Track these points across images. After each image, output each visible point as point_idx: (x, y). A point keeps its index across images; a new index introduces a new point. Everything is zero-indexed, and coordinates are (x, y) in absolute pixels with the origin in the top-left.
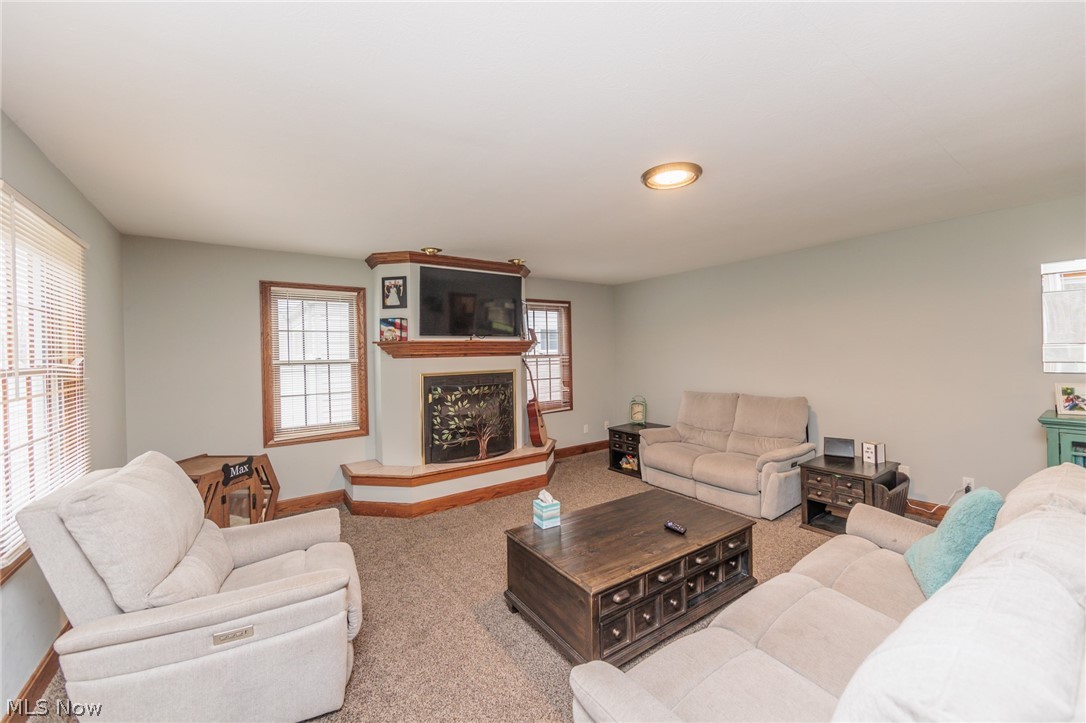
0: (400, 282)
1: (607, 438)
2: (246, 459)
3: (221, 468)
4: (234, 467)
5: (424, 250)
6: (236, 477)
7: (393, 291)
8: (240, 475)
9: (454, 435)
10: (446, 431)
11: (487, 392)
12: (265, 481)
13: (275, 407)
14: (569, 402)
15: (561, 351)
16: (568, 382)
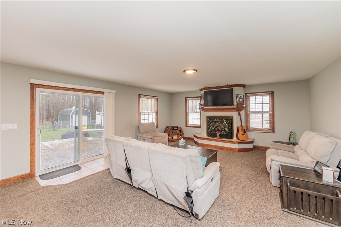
2: (177, 127)
3: (172, 128)
4: (174, 128)
7: (202, 97)
10: (210, 129)
12: (180, 131)
13: (187, 120)
14: (273, 130)
15: (270, 110)
16: (272, 122)
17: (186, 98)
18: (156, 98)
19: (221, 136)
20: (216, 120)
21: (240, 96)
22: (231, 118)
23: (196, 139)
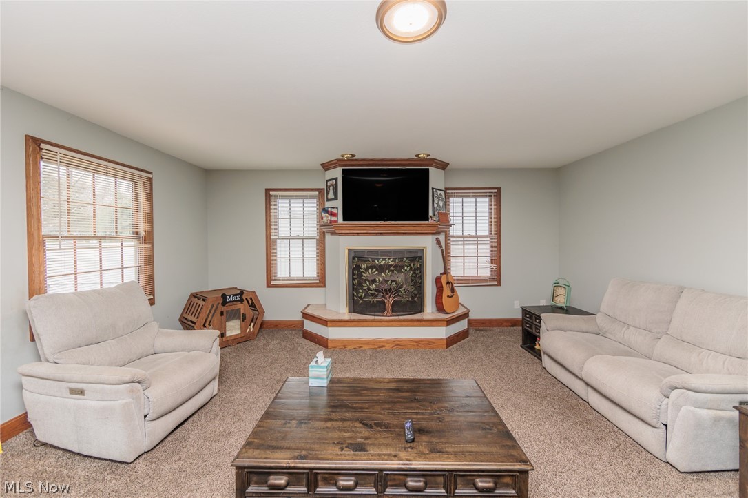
0: (334, 181)
1: (521, 317)
2: (239, 292)
3: (220, 295)
4: (230, 296)
5: (343, 156)
6: (230, 302)
7: (331, 188)
8: (233, 301)
9: (367, 295)
10: (361, 291)
11: (391, 263)
12: (252, 306)
13: (273, 264)
14: (496, 278)
15: (491, 232)
16: (496, 260)
17: (268, 191)
18: (144, 178)
19: (399, 308)
20: (384, 259)
21: (440, 194)
22: (419, 254)
23: (310, 326)
